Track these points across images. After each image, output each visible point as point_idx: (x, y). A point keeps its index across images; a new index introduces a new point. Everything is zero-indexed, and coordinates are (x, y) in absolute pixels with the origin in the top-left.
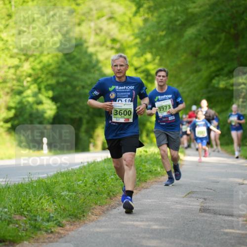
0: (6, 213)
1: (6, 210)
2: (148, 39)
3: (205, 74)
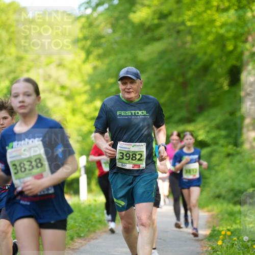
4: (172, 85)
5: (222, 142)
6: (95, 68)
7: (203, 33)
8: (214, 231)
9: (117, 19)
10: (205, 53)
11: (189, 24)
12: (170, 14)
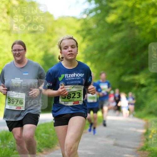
0: (12, 144)
1: (13, 143)
2: (89, 55)
3: (118, 73)
4: (127, 55)
5: (153, 84)
6: (88, 46)
7: (144, 28)
8: (148, 130)
9: (99, 20)
10: (145, 39)
11: (137, 23)
12: (127, 18)
